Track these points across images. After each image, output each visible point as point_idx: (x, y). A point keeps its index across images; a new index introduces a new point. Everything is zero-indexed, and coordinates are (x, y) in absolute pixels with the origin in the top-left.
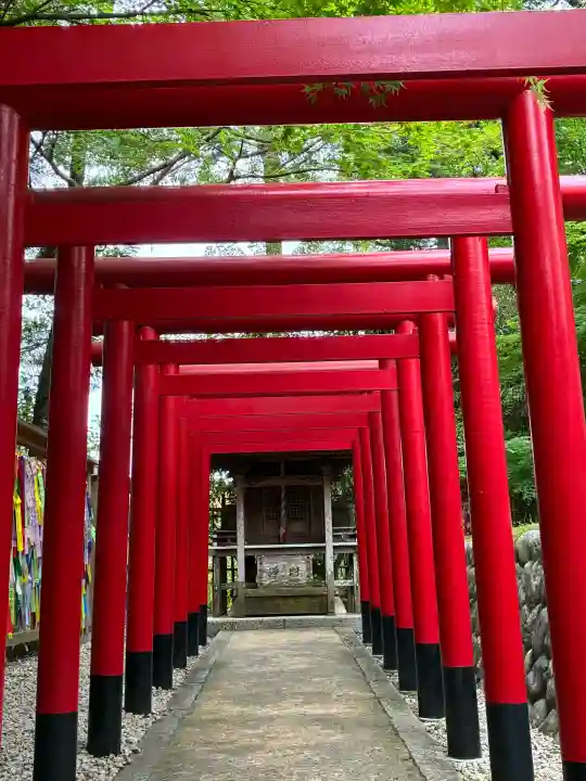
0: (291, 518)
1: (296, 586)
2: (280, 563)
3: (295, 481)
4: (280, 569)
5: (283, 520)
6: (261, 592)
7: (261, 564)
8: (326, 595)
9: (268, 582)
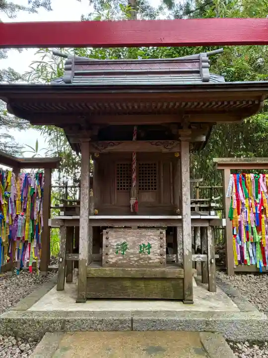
0: (141, 189)
1: (146, 266)
2: (130, 238)
3: (148, 147)
4: (129, 245)
5: (134, 190)
6: (107, 271)
7: (107, 238)
8: (183, 279)
9: (114, 261)
